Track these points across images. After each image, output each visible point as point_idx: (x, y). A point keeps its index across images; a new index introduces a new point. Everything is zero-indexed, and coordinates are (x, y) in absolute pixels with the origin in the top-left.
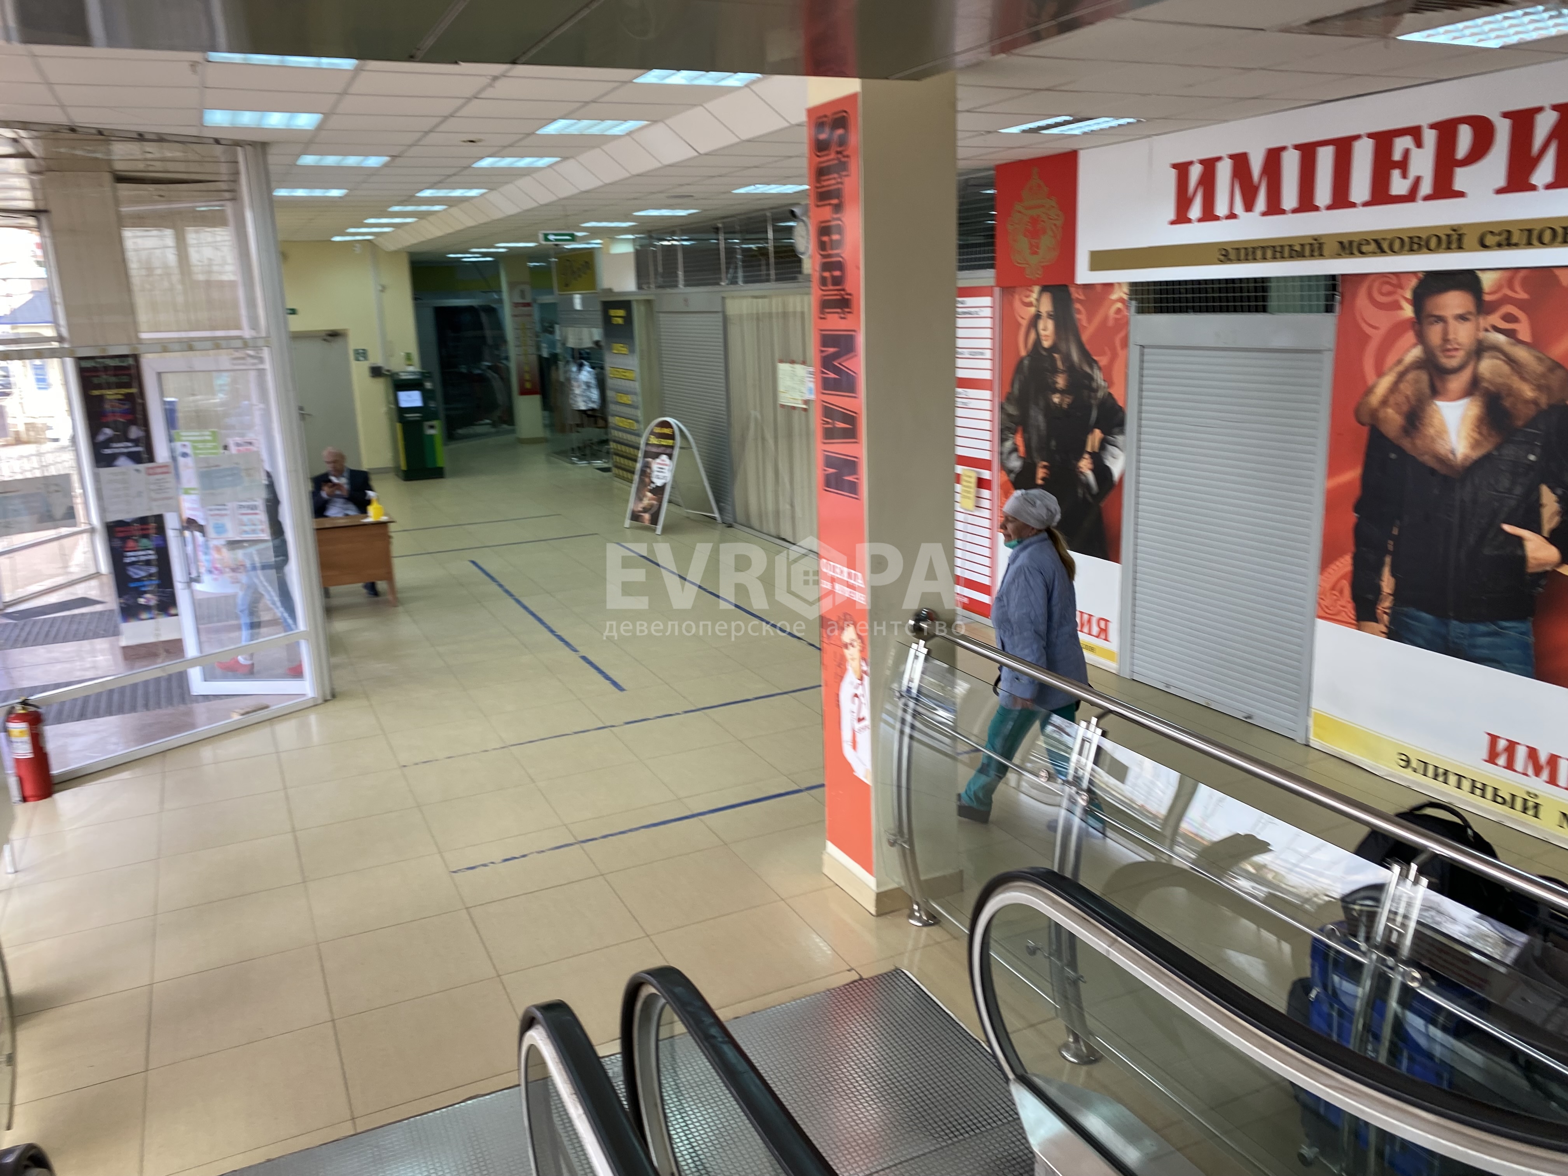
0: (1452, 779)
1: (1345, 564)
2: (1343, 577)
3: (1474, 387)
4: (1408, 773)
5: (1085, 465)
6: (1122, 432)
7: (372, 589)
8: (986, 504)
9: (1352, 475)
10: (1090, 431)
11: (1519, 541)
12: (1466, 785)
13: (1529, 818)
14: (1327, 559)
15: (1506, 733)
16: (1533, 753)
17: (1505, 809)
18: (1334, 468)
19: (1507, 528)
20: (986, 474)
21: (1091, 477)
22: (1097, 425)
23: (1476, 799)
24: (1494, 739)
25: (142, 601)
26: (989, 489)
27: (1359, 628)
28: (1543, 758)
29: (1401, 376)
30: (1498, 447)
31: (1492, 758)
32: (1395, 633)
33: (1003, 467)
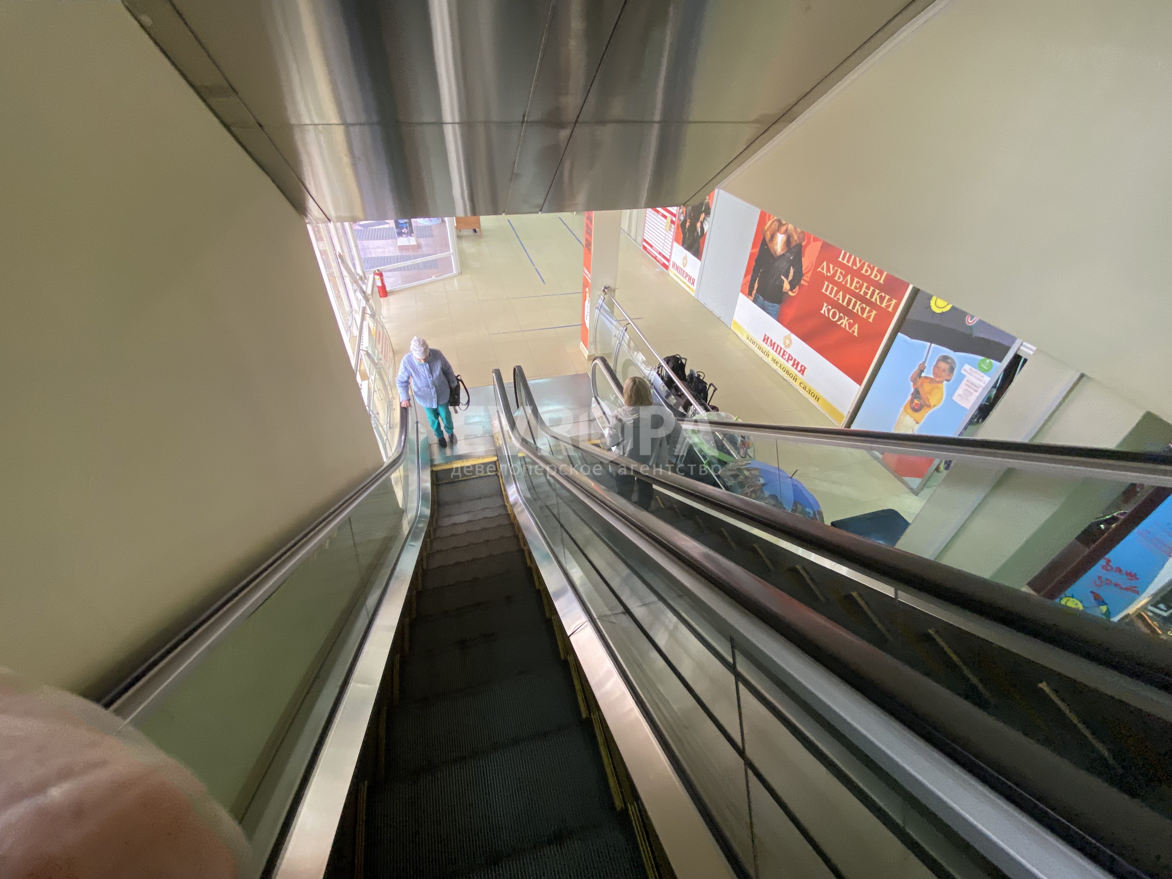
0: (755, 344)
1: (749, 277)
2: (748, 281)
3: (786, 232)
4: (747, 341)
5: (699, 225)
6: (709, 217)
7: (475, 231)
8: (672, 230)
9: (757, 250)
10: (701, 213)
11: (783, 282)
12: (758, 346)
13: (766, 357)
14: (746, 275)
15: (768, 335)
16: (771, 341)
17: (763, 354)
18: (753, 247)
19: (782, 277)
20: (674, 219)
21: (699, 230)
22: (704, 212)
23: (758, 350)
24: (765, 335)
25: (403, 231)
26: (674, 224)
27: (748, 297)
28: (773, 342)
29: (773, 222)
30: (786, 252)
31: (764, 340)
32: (755, 301)
33: (679, 218)
